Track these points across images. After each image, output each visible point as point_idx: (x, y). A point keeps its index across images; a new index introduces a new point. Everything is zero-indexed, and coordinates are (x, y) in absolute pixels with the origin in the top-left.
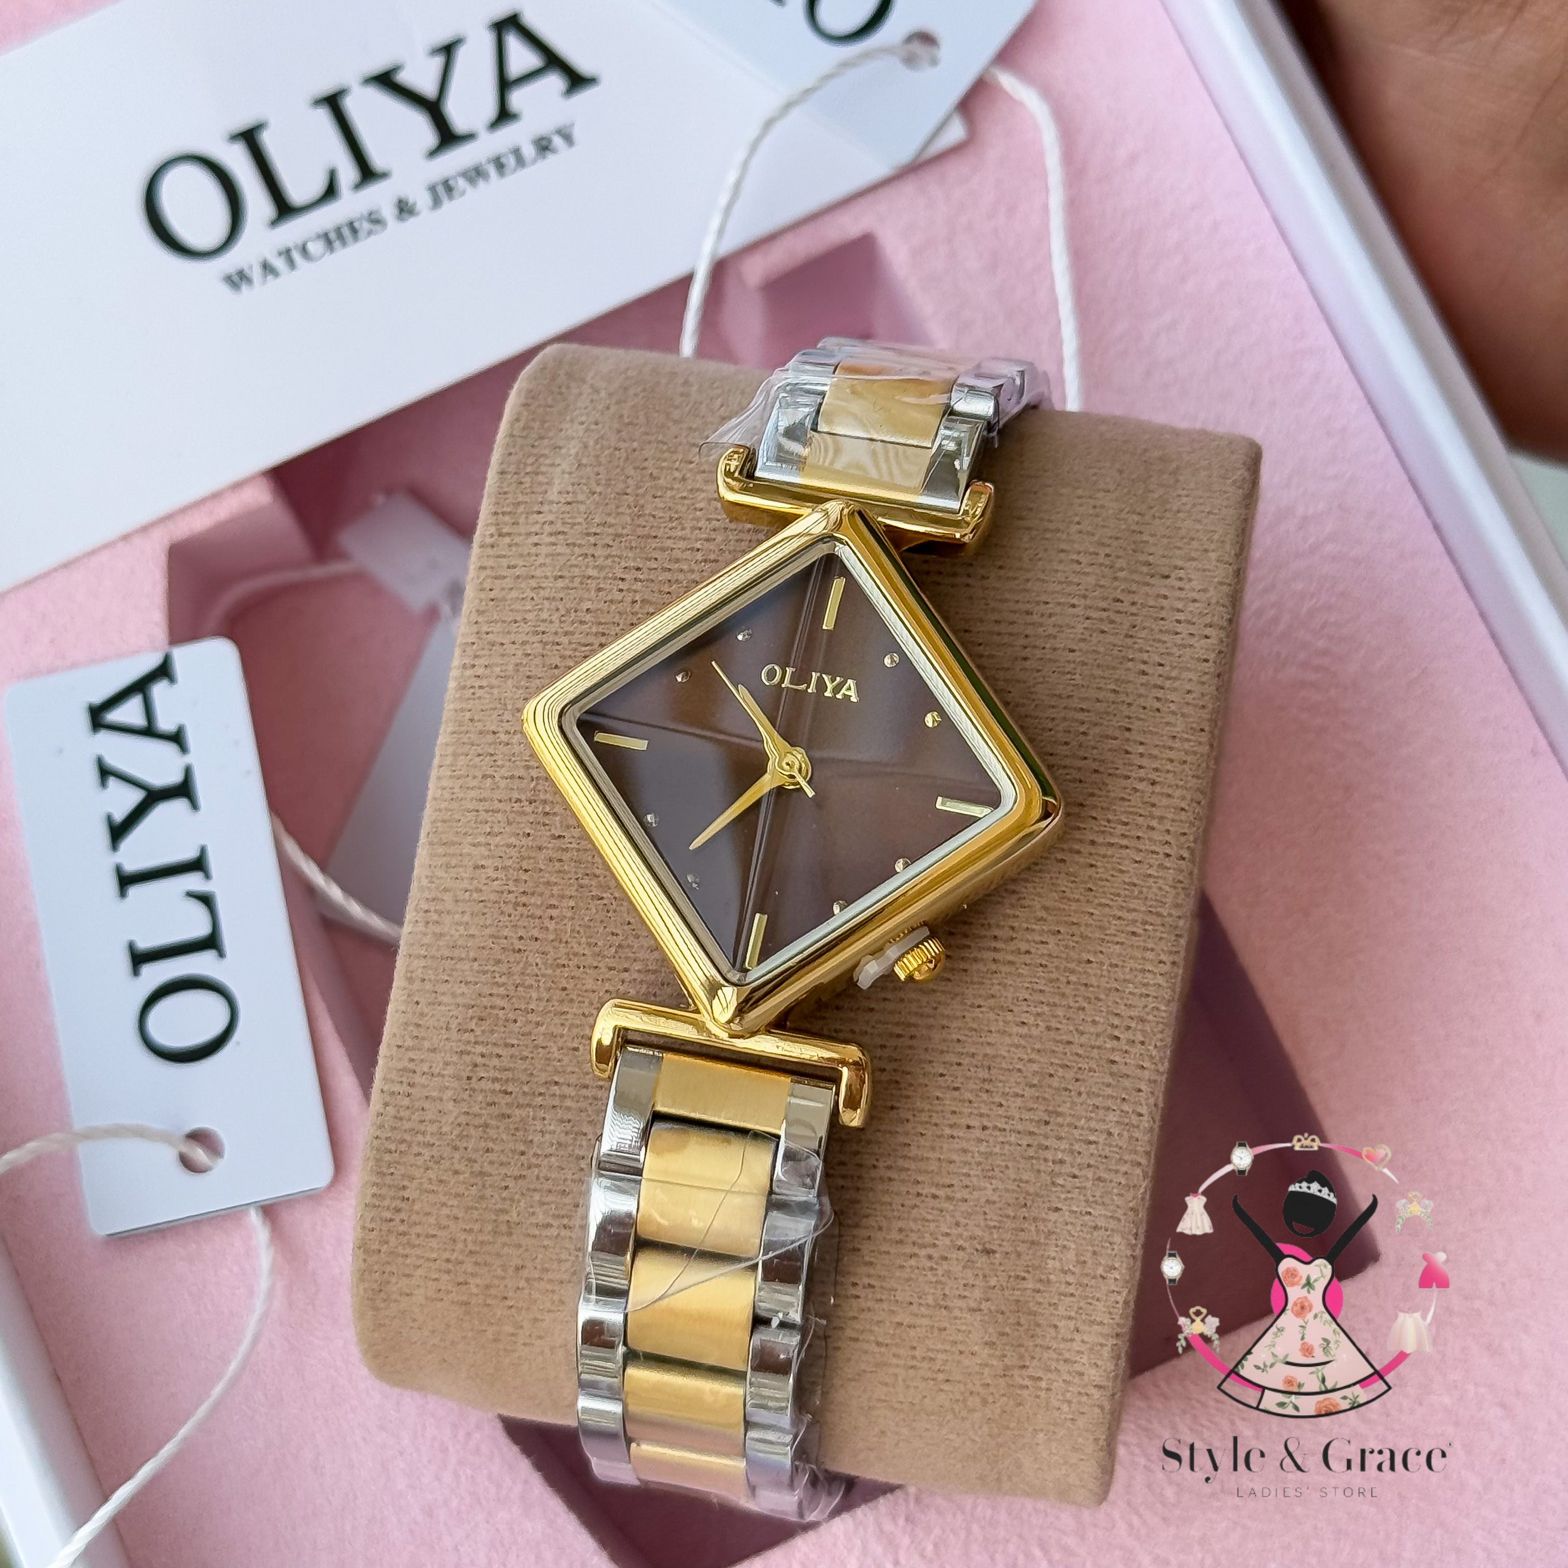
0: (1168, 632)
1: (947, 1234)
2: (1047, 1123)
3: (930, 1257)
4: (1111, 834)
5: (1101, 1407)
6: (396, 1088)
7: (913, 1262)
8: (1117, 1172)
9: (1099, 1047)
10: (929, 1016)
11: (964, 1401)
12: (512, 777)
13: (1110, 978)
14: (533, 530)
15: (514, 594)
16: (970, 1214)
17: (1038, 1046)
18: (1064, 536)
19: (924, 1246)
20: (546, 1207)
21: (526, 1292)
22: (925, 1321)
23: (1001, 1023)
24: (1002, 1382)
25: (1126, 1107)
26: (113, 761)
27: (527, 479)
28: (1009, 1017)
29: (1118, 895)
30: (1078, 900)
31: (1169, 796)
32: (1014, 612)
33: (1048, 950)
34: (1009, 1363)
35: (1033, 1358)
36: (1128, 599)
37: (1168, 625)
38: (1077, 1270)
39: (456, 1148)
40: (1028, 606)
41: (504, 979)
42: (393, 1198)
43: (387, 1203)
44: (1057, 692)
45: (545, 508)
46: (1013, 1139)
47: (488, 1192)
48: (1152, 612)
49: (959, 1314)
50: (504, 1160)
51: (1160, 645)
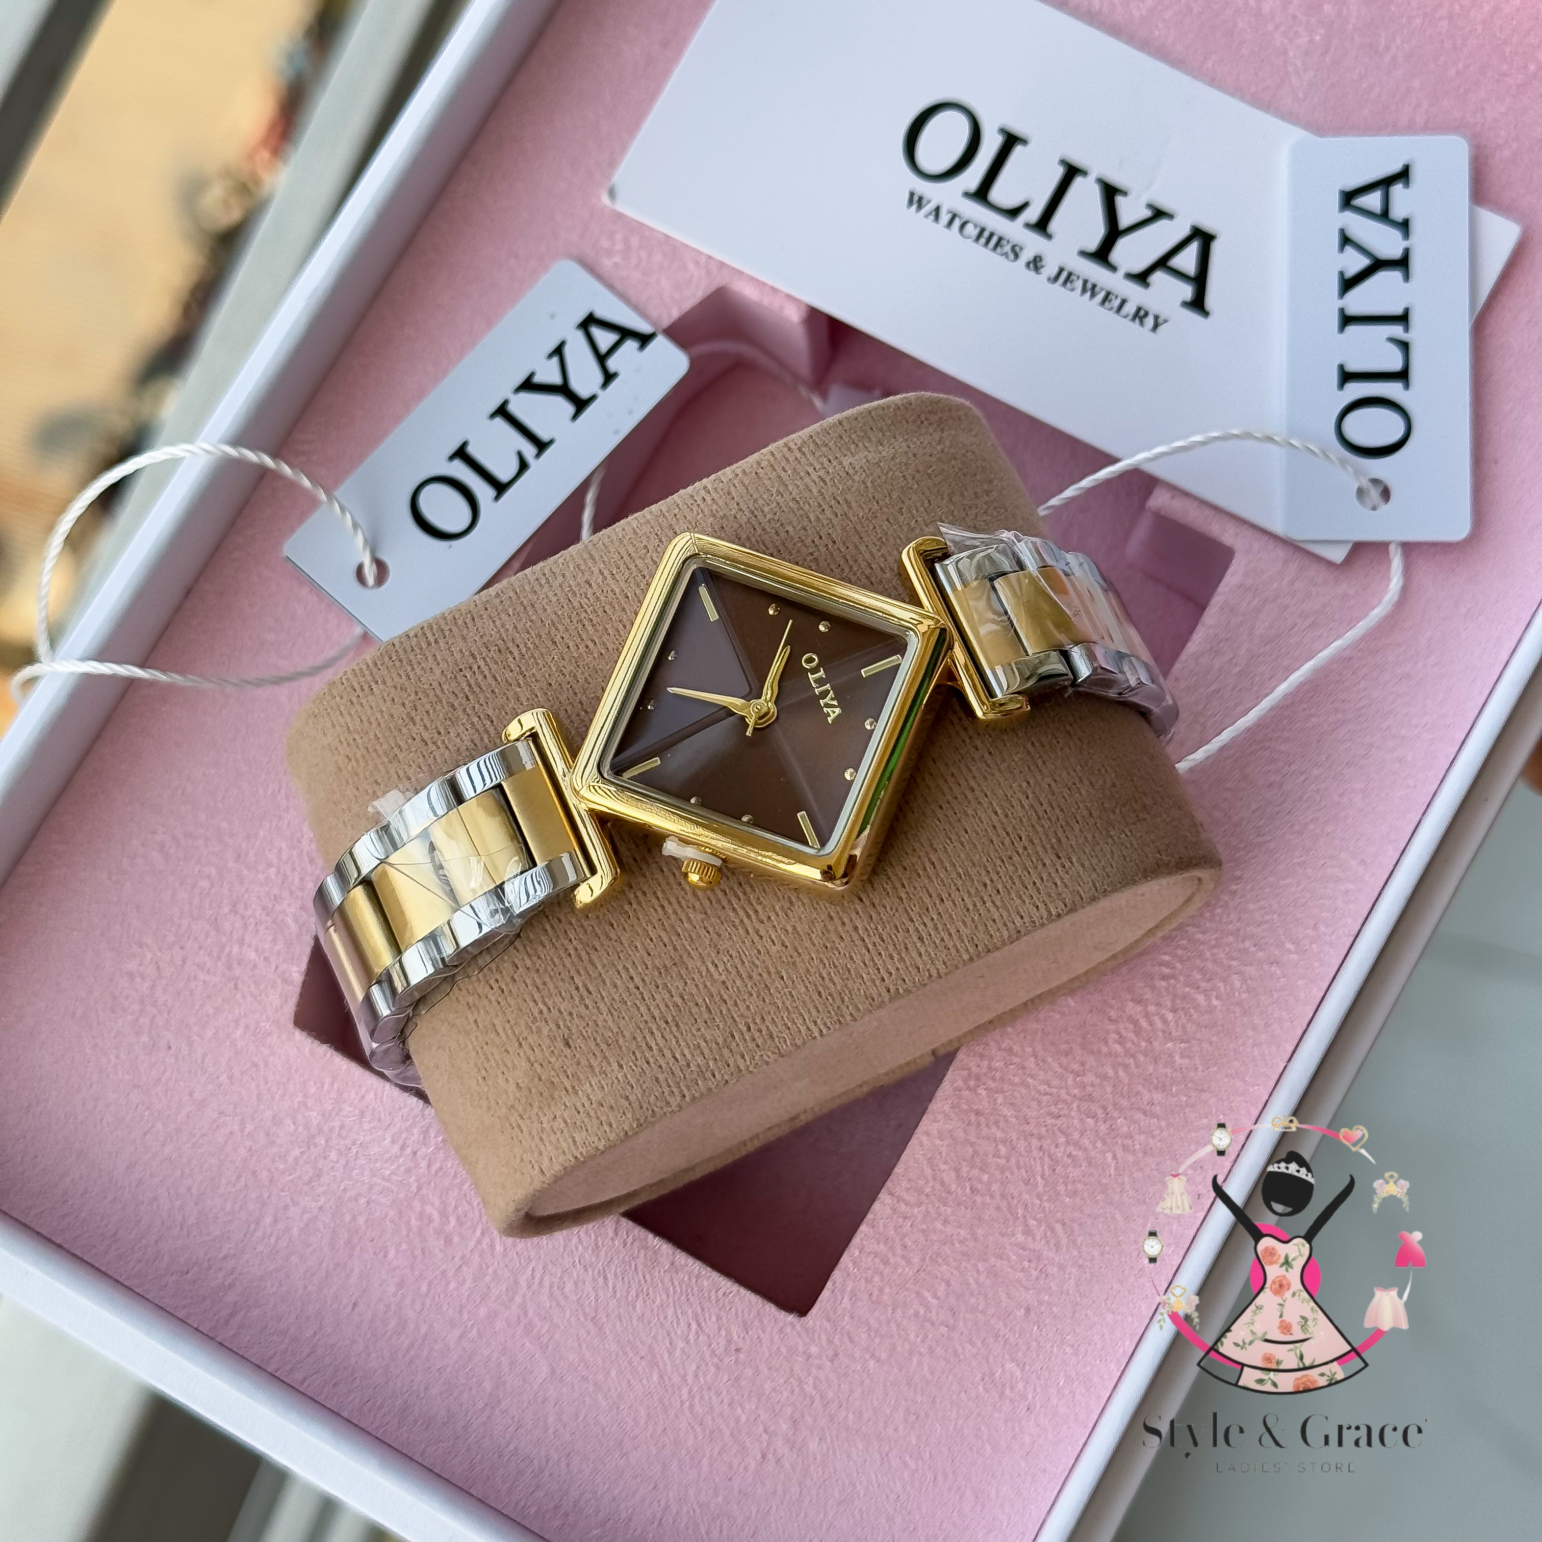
0: (1022, 881)
1: (560, 1011)
2: (667, 1023)
3: (541, 1012)
4: (869, 935)
5: (532, 1180)
7: (532, 1004)
8: (669, 1085)
9: (735, 1021)
10: (682, 907)
11: (482, 1098)
13: (782, 997)
14: (815, 465)
15: (767, 482)
16: (581, 1017)
17: (708, 984)
18: (1039, 777)
19: (545, 1004)
22: (504, 1037)
23: (706, 952)
24: (504, 1110)
25: (711, 1063)
26: (568, 351)
27: (846, 440)
28: (713, 955)
29: (835, 967)
30: (814, 945)
31: (920, 955)
32: (967, 780)
33: (771, 948)
34: (517, 1107)
35: (530, 1118)
36: (1025, 842)
37: (1026, 879)
38: (595, 1105)
39: (416, 693)
40: (976, 787)
41: (531, 646)
42: (366, 682)
43: (362, 679)
44: (933, 841)
45: (835, 462)
46: (643, 1009)
47: (404, 731)
48: (1028, 864)
49: (522, 1054)
50: (428, 725)
51: (1010, 882)
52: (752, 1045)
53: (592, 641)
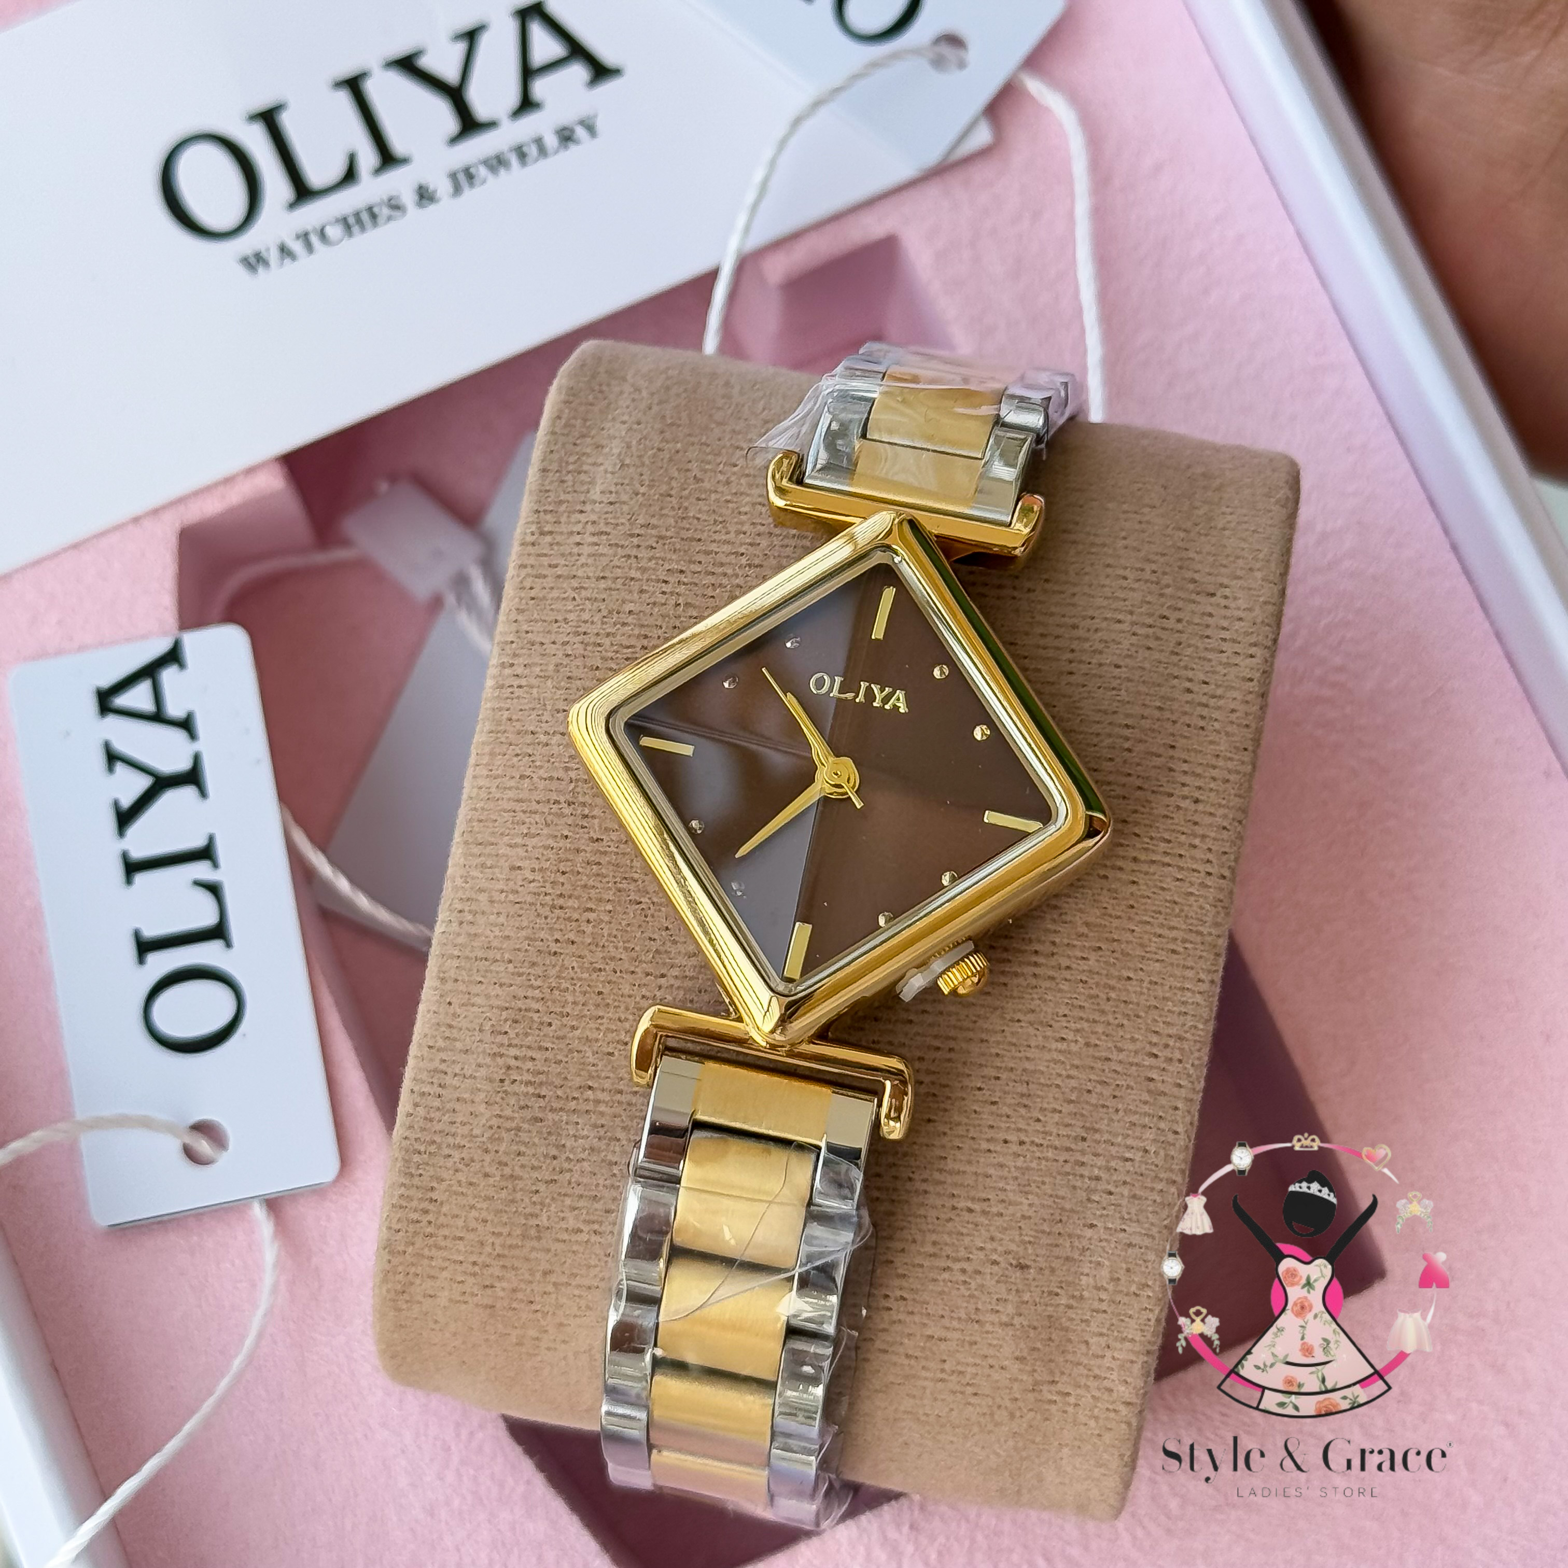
0: (1213, 650)
1: (982, 1249)
2: (1084, 1139)
3: (964, 1271)
4: (1153, 851)
5: (1129, 1424)
6: (427, 1089)
7: (946, 1275)
8: (1152, 1189)
9: (1137, 1064)
10: (968, 1029)
11: (992, 1414)
12: (551, 778)
13: (1149, 995)
14: (575, 530)
15: (555, 594)
16: (1006, 1229)
17: (1076, 1062)
18: (1110, 551)
19: (959, 1260)
20: (576, 1212)
21: (554, 1296)
22: (957, 1335)
23: (1040, 1038)
24: (1031, 1396)
25: (1162, 1125)
26: (120, 747)
27: (569, 477)
28: (1049, 1032)
29: (1160, 913)
30: (1119, 917)
31: (1212, 814)
32: (1060, 626)
33: (1089, 965)
34: (1039, 1378)
35: (1063, 1373)
36: (1174, 615)
37: (1212, 643)
38: (1111, 1287)
39: (487, 1151)
40: (1075, 621)
41: (539, 982)
42: (421, 1199)
43: (414, 1204)
44: (1103, 708)
45: (588, 507)
46: (1050, 1154)
47: (518, 1196)
48: (1198, 630)
49: (990, 1328)
50: (536, 1164)
51: (1205, 663)
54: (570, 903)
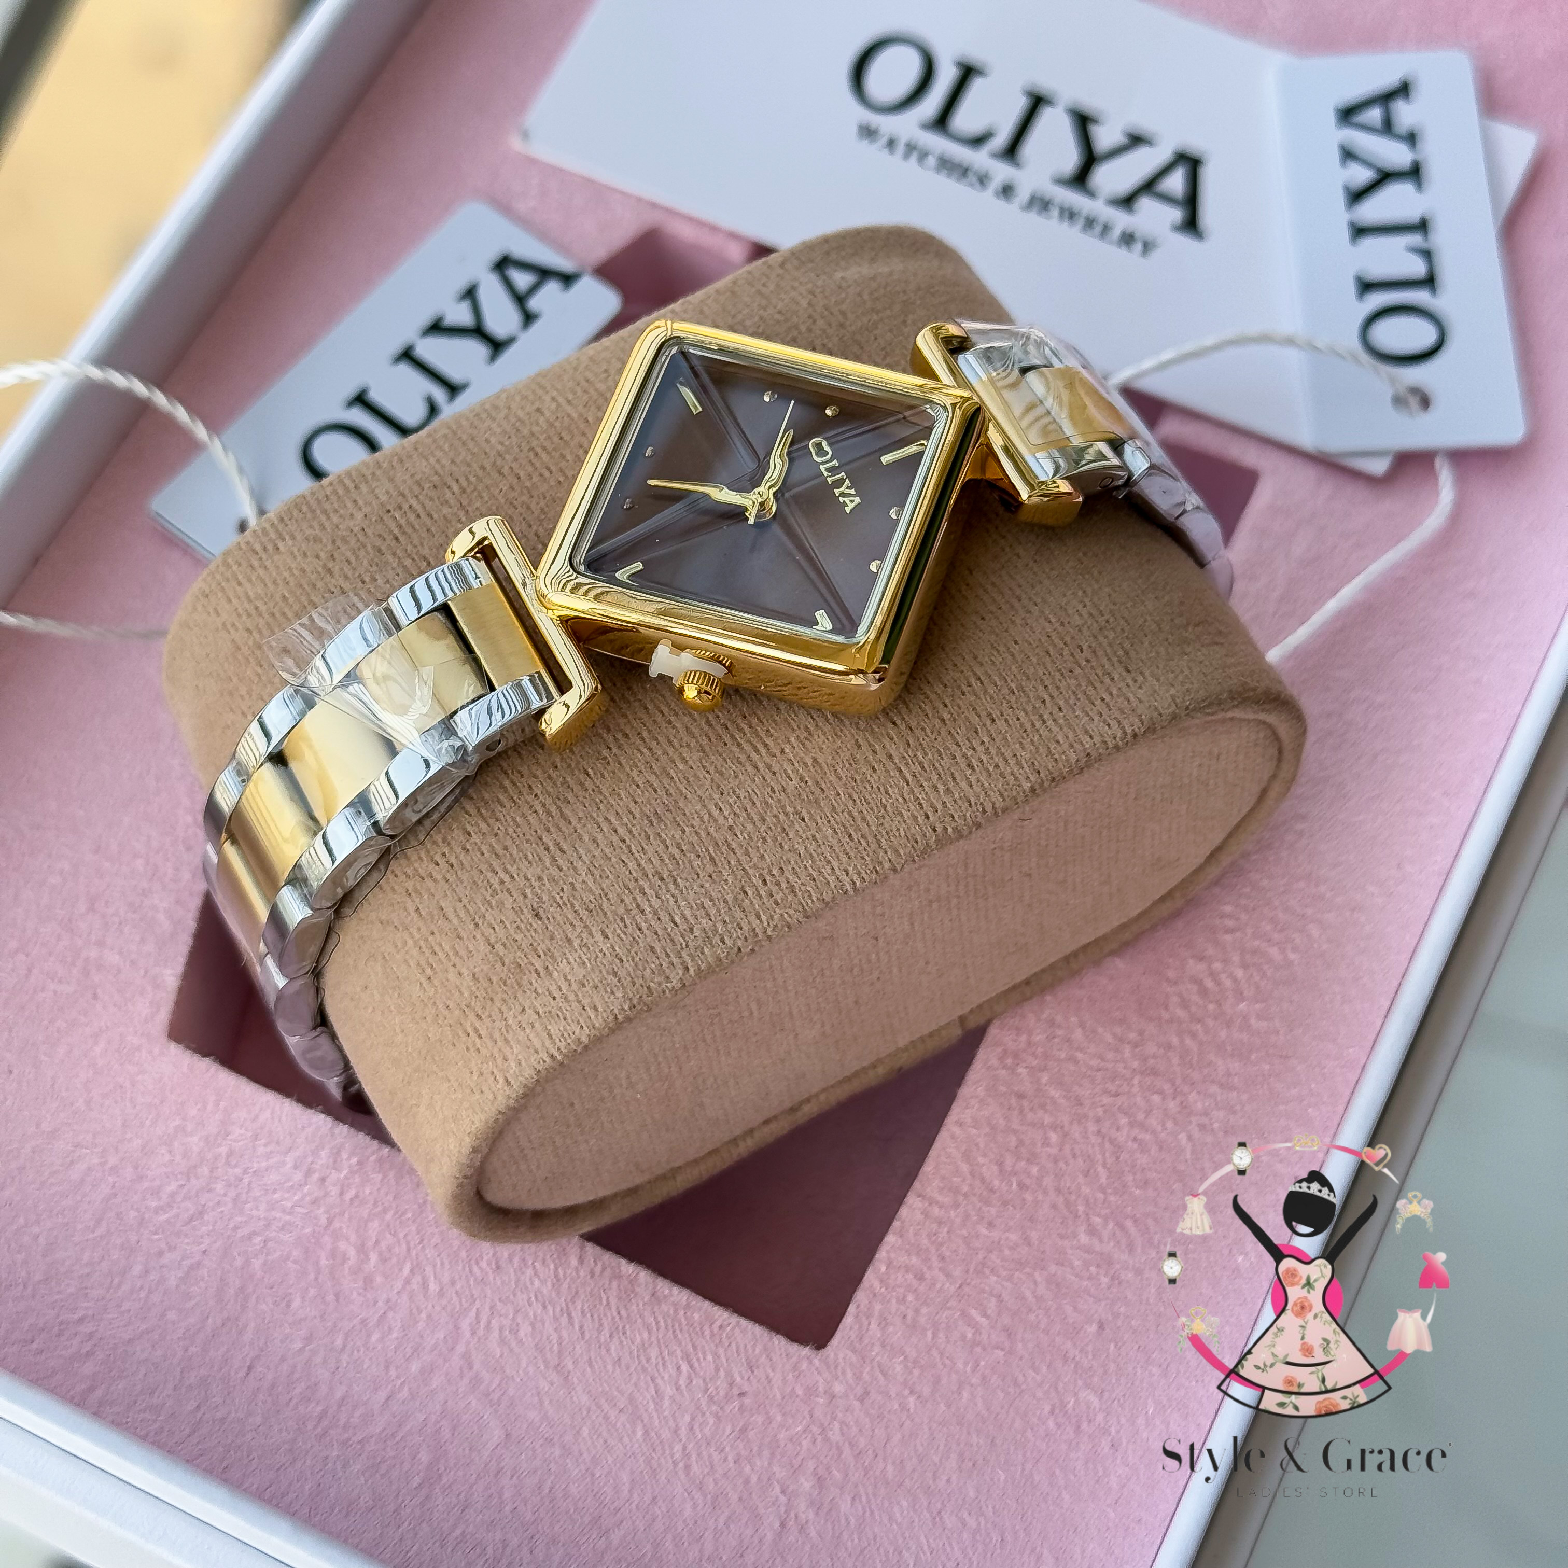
0: (1088, 697)
1: (527, 879)
2: (662, 879)
3: (502, 882)
4: (907, 764)
7: (490, 875)
8: (668, 956)
9: (747, 873)
11: (426, 1005)
13: (803, 842)
14: (801, 280)
15: (746, 297)
16: (554, 881)
17: (712, 830)
18: (1096, 587)
19: (506, 870)
22: (455, 921)
23: (707, 794)
24: (456, 1015)
25: (720, 926)
26: (481, 293)
27: (835, 256)
28: (716, 796)
29: (868, 803)
30: (840, 778)
31: (971, 785)
32: (1011, 590)
33: (787, 785)
34: (474, 1004)
35: (490, 1016)
36: (1087, 653)
37: (1090, 691)
38: (574, 986)
39: (334, 543)
40: (1023, 595)
41: (473, 479)
42: (270, 540)
44: (977, 654)
45: (824, 277)
46: (632, 865)
47: (320, 585)
48: (1093, 677)
49: (478, 937)
50: (350, 575)
51: (1073, 697)
52: (769, 903)
53: (548, 469)
54: (544, 456)
